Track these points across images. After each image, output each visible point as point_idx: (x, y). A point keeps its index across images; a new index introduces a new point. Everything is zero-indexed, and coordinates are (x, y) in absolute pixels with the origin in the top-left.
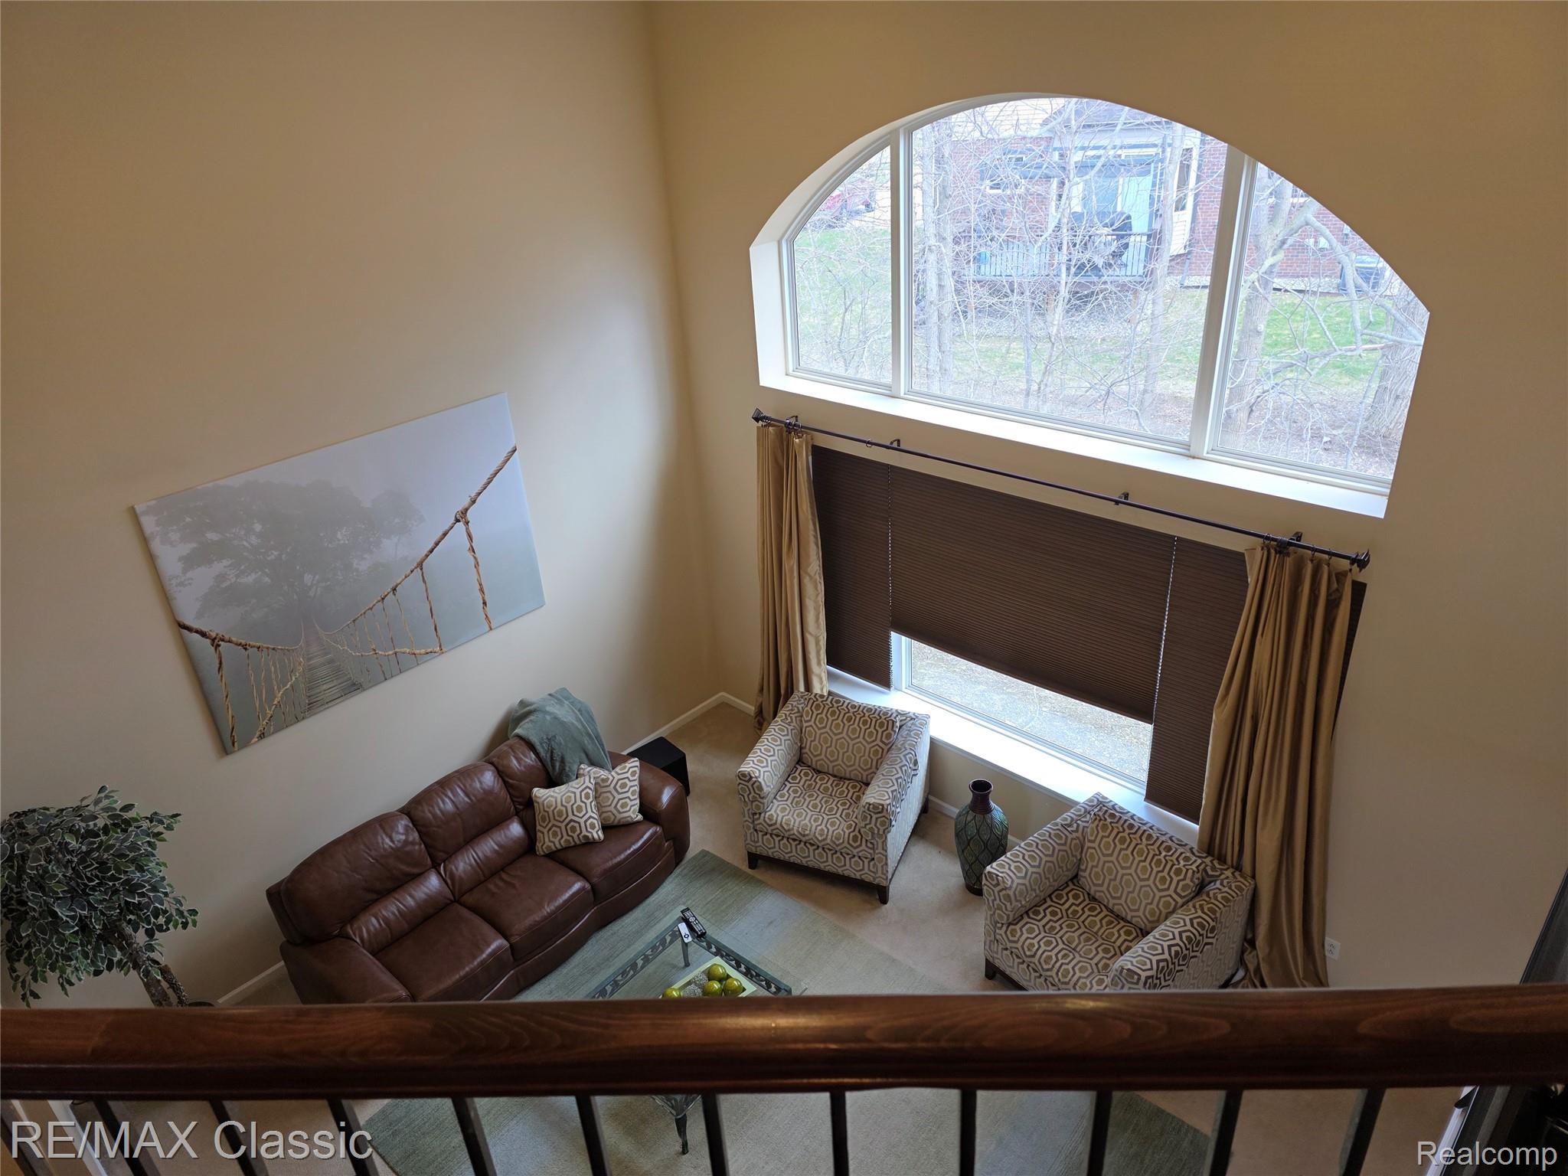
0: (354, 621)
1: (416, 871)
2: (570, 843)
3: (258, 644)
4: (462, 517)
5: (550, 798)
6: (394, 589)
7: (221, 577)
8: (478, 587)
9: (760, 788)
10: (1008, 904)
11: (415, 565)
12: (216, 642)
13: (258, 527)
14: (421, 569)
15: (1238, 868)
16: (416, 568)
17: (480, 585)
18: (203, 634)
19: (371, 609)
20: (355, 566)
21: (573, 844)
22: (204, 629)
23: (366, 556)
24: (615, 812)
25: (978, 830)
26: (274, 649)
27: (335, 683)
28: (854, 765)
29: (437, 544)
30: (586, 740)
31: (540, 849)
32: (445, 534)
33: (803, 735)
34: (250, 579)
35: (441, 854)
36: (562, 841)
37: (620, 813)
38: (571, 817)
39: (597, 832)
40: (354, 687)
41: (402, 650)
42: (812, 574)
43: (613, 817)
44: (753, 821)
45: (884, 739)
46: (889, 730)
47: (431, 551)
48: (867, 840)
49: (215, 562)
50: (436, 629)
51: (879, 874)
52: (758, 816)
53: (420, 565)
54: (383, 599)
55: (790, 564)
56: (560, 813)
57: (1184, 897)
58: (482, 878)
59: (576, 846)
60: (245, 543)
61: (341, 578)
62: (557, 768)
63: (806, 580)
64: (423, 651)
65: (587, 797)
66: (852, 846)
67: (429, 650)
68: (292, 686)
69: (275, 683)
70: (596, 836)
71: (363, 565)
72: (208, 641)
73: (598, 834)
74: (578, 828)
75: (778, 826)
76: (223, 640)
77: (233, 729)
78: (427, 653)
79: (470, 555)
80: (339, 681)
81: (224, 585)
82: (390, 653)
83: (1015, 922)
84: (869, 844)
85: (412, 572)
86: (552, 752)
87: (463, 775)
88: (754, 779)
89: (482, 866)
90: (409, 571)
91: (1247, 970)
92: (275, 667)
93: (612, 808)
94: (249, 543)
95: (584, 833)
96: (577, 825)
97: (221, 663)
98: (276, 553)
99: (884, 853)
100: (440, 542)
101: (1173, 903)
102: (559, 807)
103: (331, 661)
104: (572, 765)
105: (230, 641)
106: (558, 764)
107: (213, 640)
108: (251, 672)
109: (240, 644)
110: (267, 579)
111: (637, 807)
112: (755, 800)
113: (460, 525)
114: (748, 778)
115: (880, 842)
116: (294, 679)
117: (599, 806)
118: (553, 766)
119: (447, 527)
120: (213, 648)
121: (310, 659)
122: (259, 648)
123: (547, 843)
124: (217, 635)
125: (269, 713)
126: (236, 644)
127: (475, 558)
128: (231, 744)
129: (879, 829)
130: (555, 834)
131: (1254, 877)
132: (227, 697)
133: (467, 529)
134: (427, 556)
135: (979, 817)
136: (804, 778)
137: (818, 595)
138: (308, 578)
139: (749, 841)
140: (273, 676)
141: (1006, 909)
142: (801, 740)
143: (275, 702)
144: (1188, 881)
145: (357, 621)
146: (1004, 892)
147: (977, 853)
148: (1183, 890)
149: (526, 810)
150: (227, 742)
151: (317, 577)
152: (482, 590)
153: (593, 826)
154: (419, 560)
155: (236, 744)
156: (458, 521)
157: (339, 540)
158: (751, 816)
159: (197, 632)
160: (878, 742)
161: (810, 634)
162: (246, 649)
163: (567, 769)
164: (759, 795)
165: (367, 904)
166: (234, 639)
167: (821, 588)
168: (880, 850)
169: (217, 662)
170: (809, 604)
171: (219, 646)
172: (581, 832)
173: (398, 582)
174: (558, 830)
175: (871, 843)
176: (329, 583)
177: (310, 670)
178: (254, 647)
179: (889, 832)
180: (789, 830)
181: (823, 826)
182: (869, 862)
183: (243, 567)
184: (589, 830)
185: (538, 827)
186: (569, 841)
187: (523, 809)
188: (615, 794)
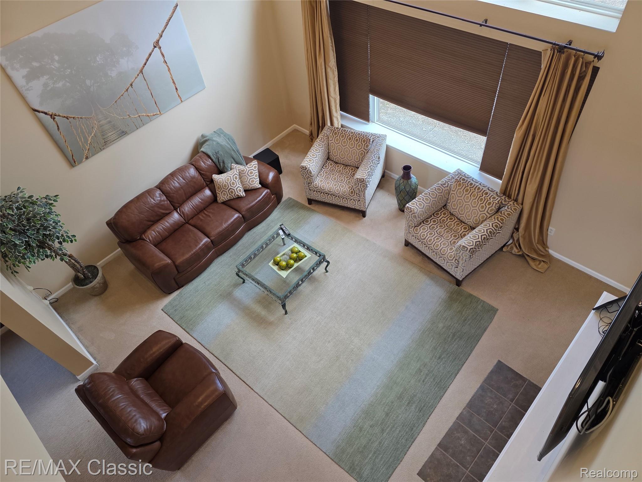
0: (116, 102)
1: (167, 212)
2: (231, 198)
3: (73, 116)
4: (157, 45)
5: (220, 179)
6: (131, 85)
7: (45, 85)
8: (172, 81)
9: (311, 173)
10: (415, 219)
11: (139, 72)
12: (53, 116)
13: (57, 58)
14: (142, 74)
15: (516, 200)
16: (140, 73)
17: (173, 80)
18: (46, 113)
19: (122, 95)
20: (109, 74)
21: (232, 198)
22: (45, 111)
23: (114, 69)
24: (249, 184)
25: (405, 187)
26: (81, 118)
27: (114, 132)
28: (352, 160)
29: (147, 60)
30: (233, 153)
31: (219, 200)
32: (150, 55)
33: (329, 147)
34: (60, 85)
35: (177, 204)
36: (228, 197)
37: (251, 184)
38: (230, 187)
39: (242, 193)
40: (123, 134)
41: (143, 114)
42: (332, 67)
43: (248, 186)
44: (309, 186)
45: (365, 148)
46: (368, 144)
47: (145, 64)
48: (357, 193)
49: (41, 78)
50: (156, 103)
51: (362, 206)
52: (310, 184)
53: (141, 71)
54: (127, 90)
55: (320, 61)
56: (225, 186)
57: (491, 214)
58: (196, 213)
59: (234, 199)
60: (53, 67)
61: (104, 81)
62: (222, 166)
63: (329, 70)
64: (152, 114)
65: (236, 178)
66: (350, 196)
67: (155, 114)
68: (94, 134)
69: (86, 134)
70: (242, 195)
71: (113, 74)
72: (49, 117)
73: (243, 194)
74: (234, 192)
75: (319, 188)
76: (56, 115)
77: (73, 155)
78: (154, 115)
79: (164, 65)
80: (116, 131)
81: (48, 89)
82: (137, 116)
83: (417, 226)
84: (357, 195)
85: (138, 75)
86: (218, 159)
87: (181, 170)
88: (308, 169)
89: (196, 209)
90: (136, 75)
91: (514, 240)
92: (84, 126)
93: (247, 182)
94: (55, 67)
95: (237, 193)
96: (233, 190)
97: (58, 126)
98: (69, 70)
99: (364, 198)
100: (148, 59)
101: (486, 216)
102: (225, 183)
103: (110, 122)
104: (228, 164)
105: (59, 116)
106: (222, 164)
107: (51, 116)
108: (73, 129)
109: (65, 117)
110: (68, 84)
111: (258, 182)
112: (308, 177)
113: (157, 49)
114: (305, 168)
115: (362, 194)
116: (94, 131)
117: (242, 182)
118: (220, 165)
119: (150, 51)
120: (52, 120)
121: (99, 122)
122: (74, 118)
123: (222, 198)
124: (52, 113)
125: (87, 147)
126: (63, 117)
127: (168, 66)
128: (74, 162)
129: (362, 189)
130: (224, 194)
131: (522, 204)
132: (65, 141)
133: (161, 51)
134: (144, 67)
135: (405, 181)
136: (330, 166)
137: (334, 78)
138: (88, 82)
139: (307, 194)
140: (84, 131)
141: (414, 221)
142: (328, 149)
143: (89, 143)
144: (493, 207)
145: (117, 102)
146: (413, 215)
147: (403, 196)
148: (491, 211)
149: (211, 183)
150: (72, 162)
151: (92, 81)
152: (174, 82)
153: (240, 191)
154: (140, 69)
155: (76, 162)
156: (155, 47)
157: (98, 61)
158: (308, 184)
159: (42, 112)
160: (363, 149)
161: (332, 97)
162: (68, 119)
163: (226, 166)
164: (310, 175)
165: (149, 226)
166: (61, 115)
167: (336, 73)
168: (362, 197)
169: (56, 126)
170: (331, 82)
171: (55, 118)
172: (235, 193)
173: (133, 81)
174: (225, 192)
175: (359, 194)
176: (99, 84)
177: (101, 127)
178: (71, 118)
179: (366, 190)
180: (324, 190)
181: (338, 188)
182: (358, 202)
183: (55, 79)
184: (239, 192)
185: (217, 191)
186: (231, 197)
187: (209, 184)
188: (248, 176)
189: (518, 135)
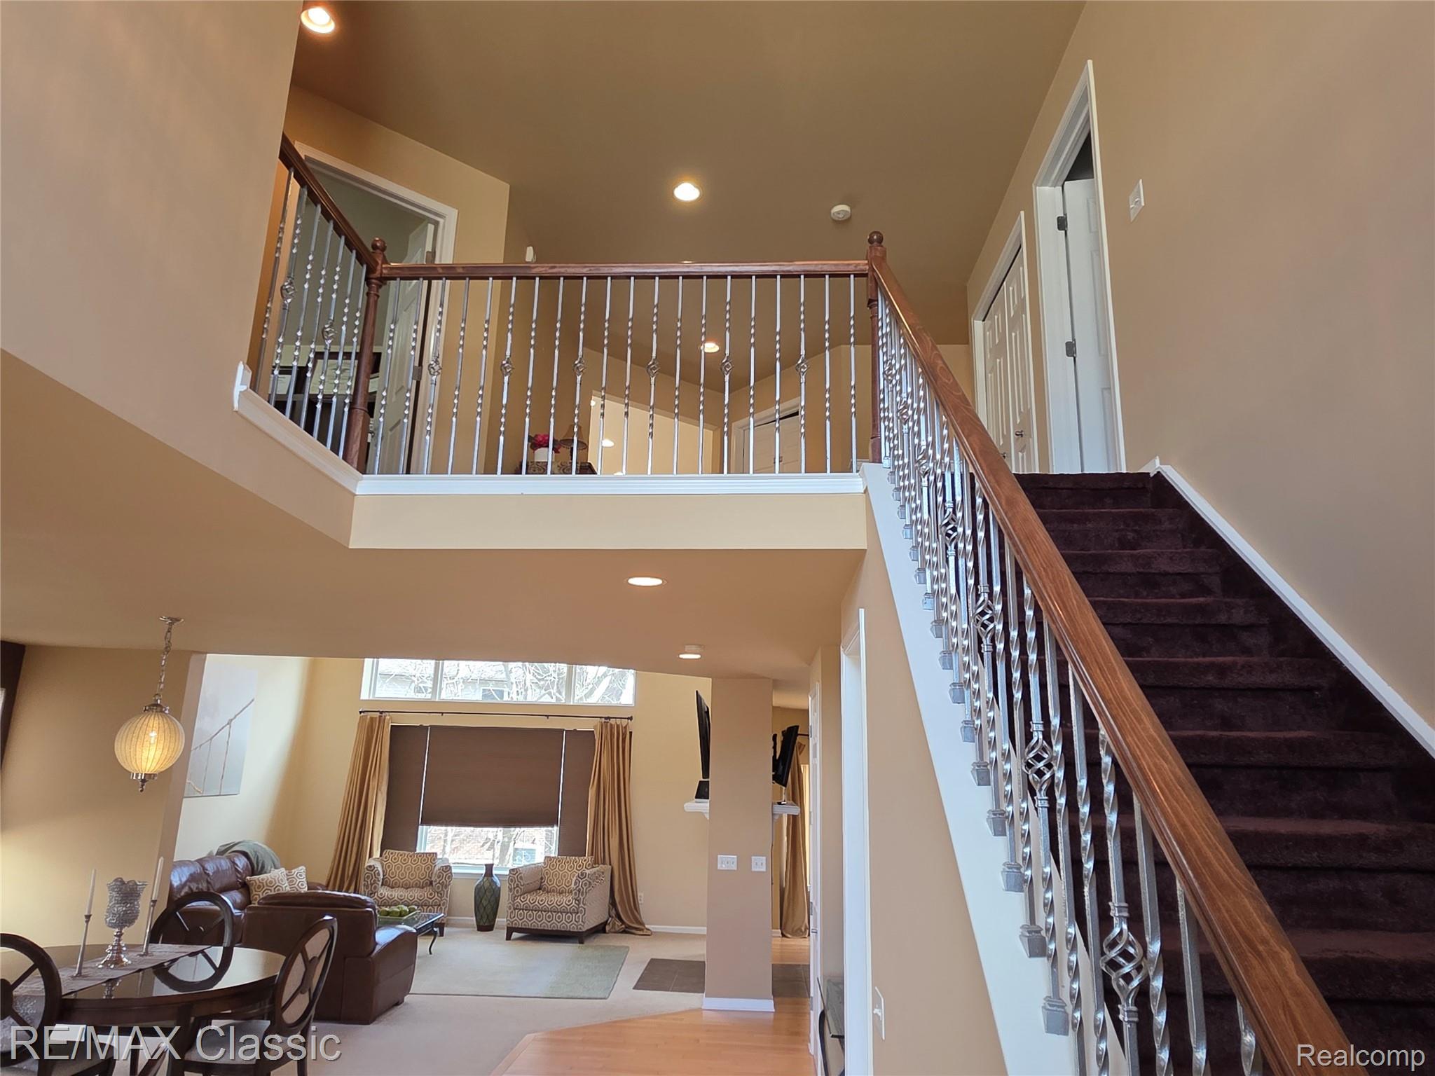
5: (259, 879)
8: (223, 766)
9: (379, 874)
15: (604, 863)
24: (297, 888)
28: (416, 877)
32: (222, 728)
42: (383, 792)
47: (217, 734)
50: (205, 780)
52: (373, 894)
53: (211, 739)
55: (373, 782)
62: (257, 869)
79: (226, 746)
88: (376, 869)
90: (208, 739)
91: (613, 917)
99: (447, 898)
100: (220, 731)
104: (268, 866)
112: (375, 882)
119: (224, 725)
123: (261, 897)
131: (610, 864)
133: (229, 730)
135: (489, 878)
149: (245, 887)
153: (289, 892)
154: (212, 736)
156: (228, 724)
163: (266, 868)
164: (378, 878)
167: (385, 804)
173: (203, 743)
175: (440, 894)
185: (253, 892)
187: (241, 886)
189: (592, 792)
